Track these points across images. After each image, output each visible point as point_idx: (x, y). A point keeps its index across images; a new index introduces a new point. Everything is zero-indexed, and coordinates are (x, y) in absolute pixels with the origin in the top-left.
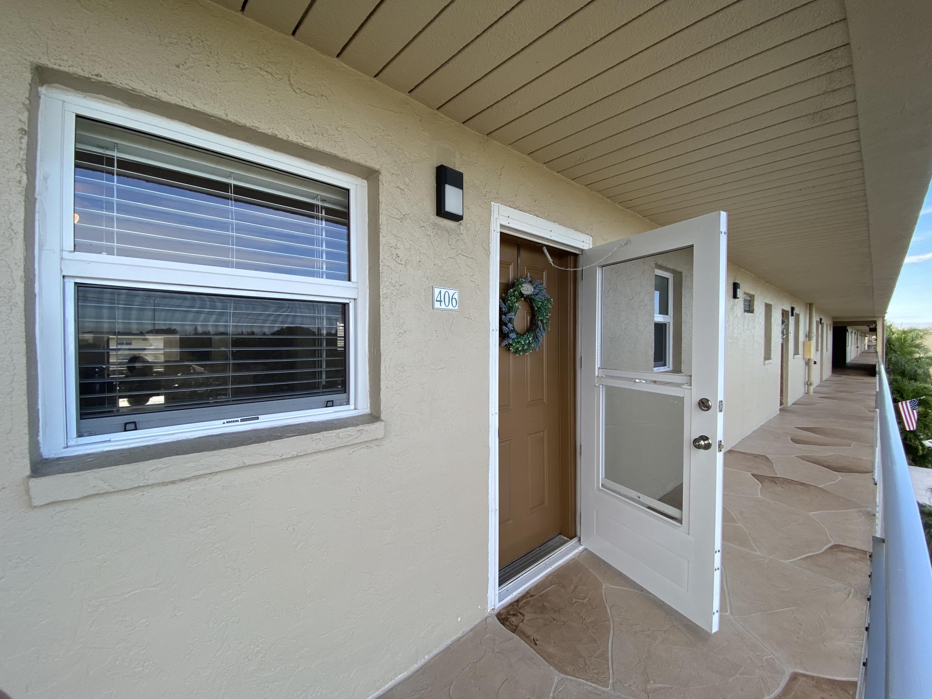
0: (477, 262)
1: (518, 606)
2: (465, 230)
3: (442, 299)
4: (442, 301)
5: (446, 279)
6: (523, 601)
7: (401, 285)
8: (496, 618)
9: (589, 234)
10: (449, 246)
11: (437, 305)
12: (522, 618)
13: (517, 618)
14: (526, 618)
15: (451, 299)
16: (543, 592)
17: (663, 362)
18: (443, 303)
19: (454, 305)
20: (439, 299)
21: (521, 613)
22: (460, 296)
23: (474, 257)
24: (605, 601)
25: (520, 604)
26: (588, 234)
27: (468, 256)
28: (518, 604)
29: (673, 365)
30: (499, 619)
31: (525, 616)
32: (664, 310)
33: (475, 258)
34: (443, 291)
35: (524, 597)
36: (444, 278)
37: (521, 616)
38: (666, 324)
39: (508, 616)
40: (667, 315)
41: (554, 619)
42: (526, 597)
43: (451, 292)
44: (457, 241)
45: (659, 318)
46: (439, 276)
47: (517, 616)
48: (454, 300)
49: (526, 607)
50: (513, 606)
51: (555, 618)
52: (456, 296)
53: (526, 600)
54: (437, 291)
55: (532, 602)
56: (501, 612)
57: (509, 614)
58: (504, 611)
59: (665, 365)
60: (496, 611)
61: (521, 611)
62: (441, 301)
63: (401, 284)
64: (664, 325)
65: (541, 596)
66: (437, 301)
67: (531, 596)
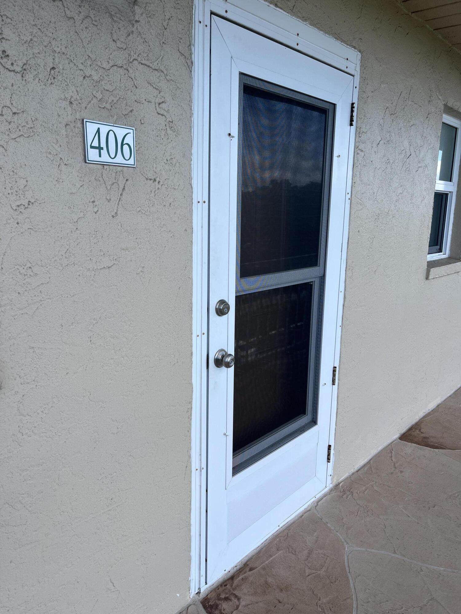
0: (168, 78)
1: (232, 586)
2: (144, 15)
3: (103, 145)
4: (102, 148)
5: (108, 106)
6: (241, 577)
7: (14, 113)
8: (201, 606)
9: (357, 47)
10: (112, 44)
11: (93, 154)
12: (237, 603)
13: (231, 603)
14: (243, 603)
15: (121, 145)
16: (267, 562)
17: (438, 247)
18: (104, 152)
19: (127, 157)
20: (96, 144)
21: (236, 596)
22: (137, 139)
23: (162, 68)
24: (348, 571)
25: (236, 582)
26: (355, 48)
27: (151, 65)
28: (233, 583)
29: (451, 250)
30: (205, 607)
31: (241, 600)
32: (447, 176)
33: (165, 72)
34: (104, 130)
35: (241, 572)
36: (104, 105)
37: (236, 600)
38: (447, 195)
39: (218, 602)
40: (451, 181)
41: (280, 602)
42: (244, 571)
43: (120, 132)
44: (129, 35)
45: (441, 186)
46: (95, 101)
47: (230, 600)
48: (126, 148)
49: (243, 587)
50: (225, 586)
51: (281, 600)
52: (129, 140)
53: (243, 576)
54: (91, 128)
55: (251, 579)
56: (209, 596)
57: (220, 599)
58: (214, 594)
59: (440, 251)
60: (202, 595)
61: (236, 592)
62: (100, 148)
63: (15, 110)
64: (444, 196)
65: (264, 569)
66: (92, 147)
67: (251, 570)
